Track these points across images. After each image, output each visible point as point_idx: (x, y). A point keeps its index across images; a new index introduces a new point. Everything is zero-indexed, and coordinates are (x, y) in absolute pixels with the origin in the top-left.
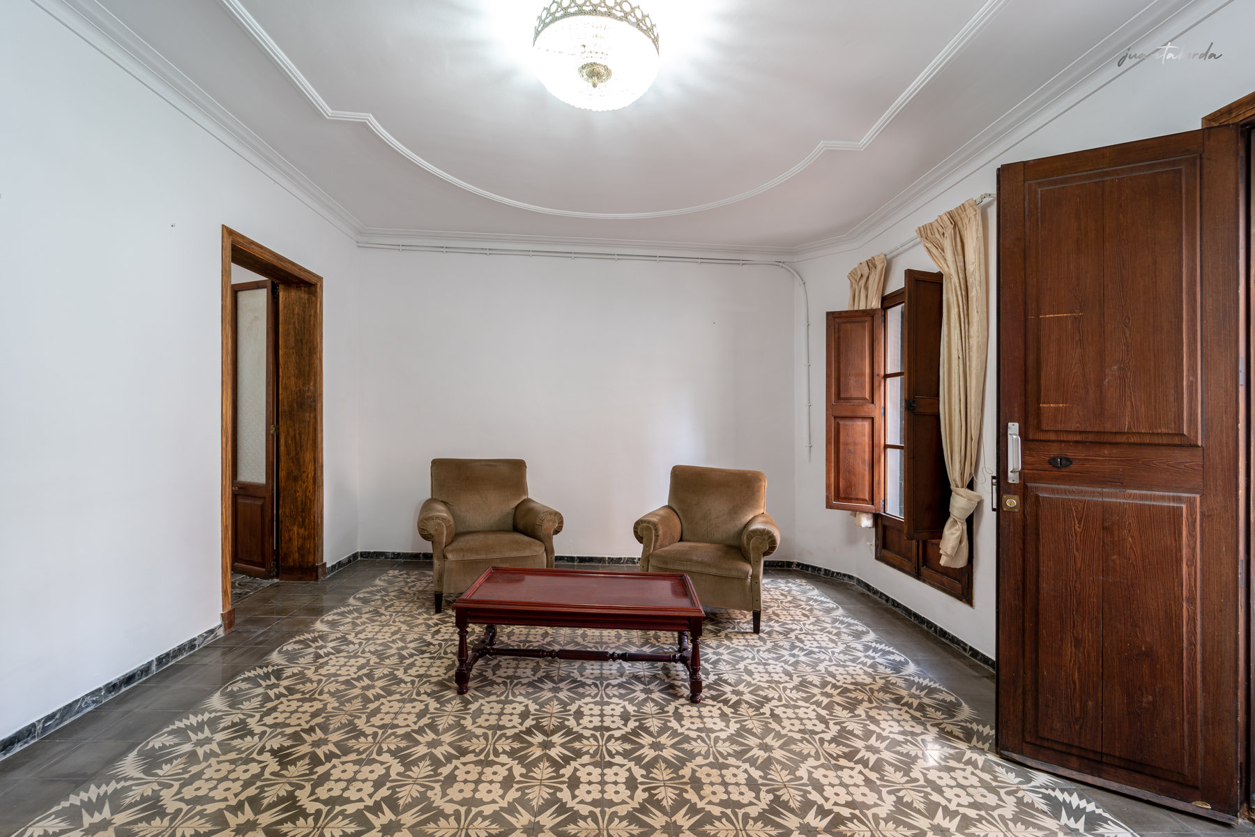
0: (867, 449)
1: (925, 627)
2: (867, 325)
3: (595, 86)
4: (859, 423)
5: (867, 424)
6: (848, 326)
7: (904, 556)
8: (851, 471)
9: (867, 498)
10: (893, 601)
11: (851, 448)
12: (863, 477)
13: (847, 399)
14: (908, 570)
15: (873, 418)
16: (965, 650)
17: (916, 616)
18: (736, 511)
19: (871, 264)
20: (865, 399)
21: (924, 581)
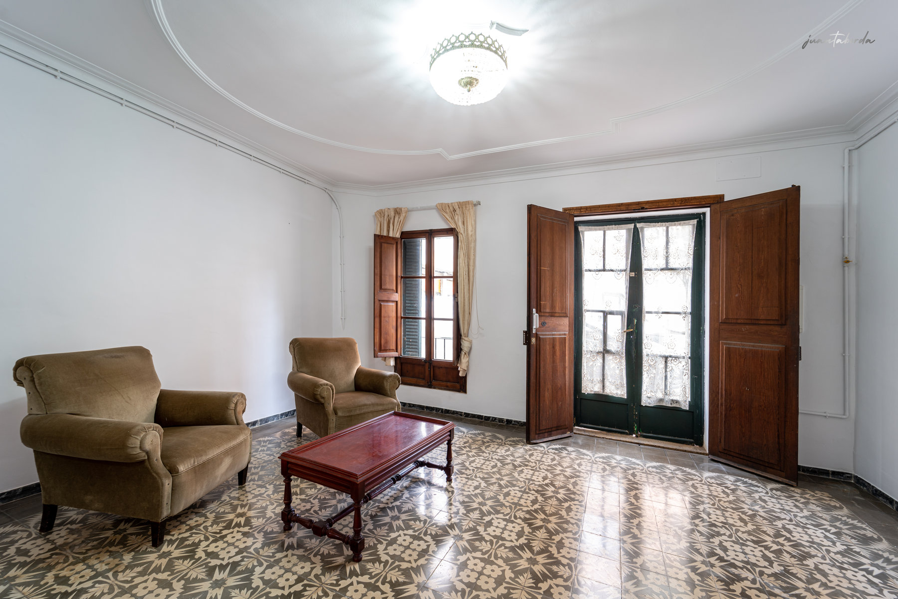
0: (394, 320)
1: (434, 412)
2: (394, 246)
4: (391, 304)
5: (394, 304)
6: (386, 245)
7: (418, 378)
8: (387, 334)
9: (394, 348)
10: (409, 404)
11: (387, 319)
12: (393, 336)
13: (386, 290)
14: (422, 384)
15: (397, 302)
16: (461, 415)
17: (427, 408)
18: (349, 368)
19: (398, 211)
20: (393, 290)
21: (434, 388)
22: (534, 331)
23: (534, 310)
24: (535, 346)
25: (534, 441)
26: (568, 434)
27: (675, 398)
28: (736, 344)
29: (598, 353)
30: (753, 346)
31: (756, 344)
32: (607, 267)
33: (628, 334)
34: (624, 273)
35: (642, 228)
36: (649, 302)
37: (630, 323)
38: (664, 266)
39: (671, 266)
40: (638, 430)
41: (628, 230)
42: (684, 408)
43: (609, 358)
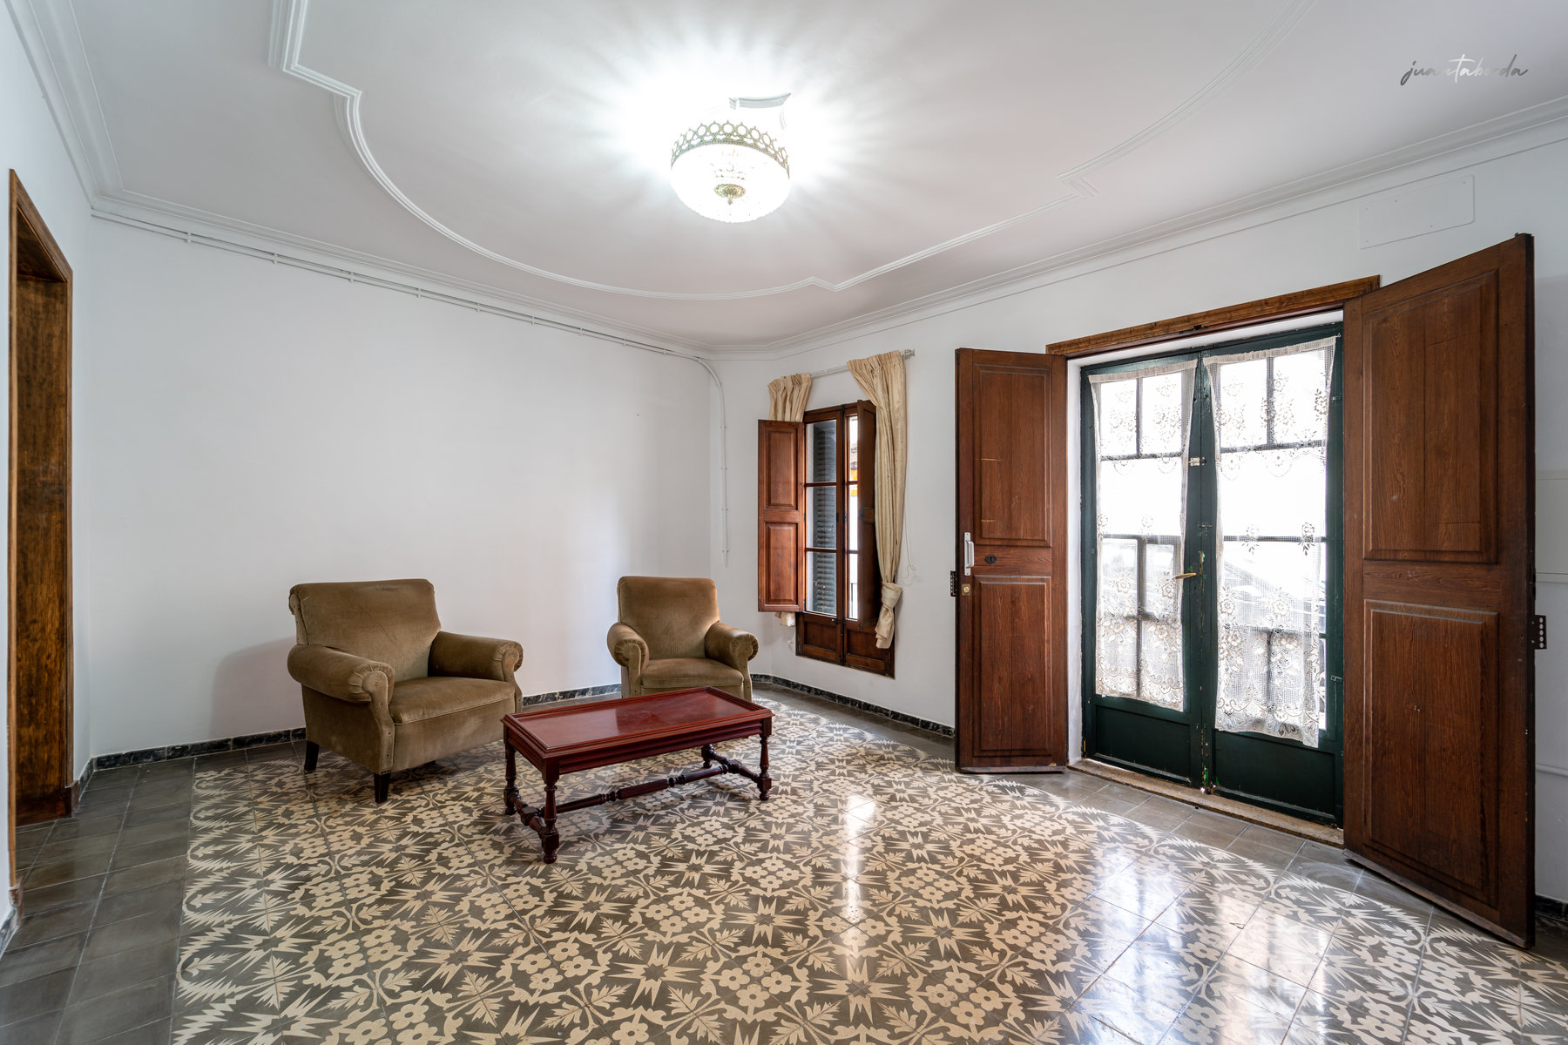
0: (793, 553)
1: (849, 705)
2: (792, 436)
3: (730, 203)
4: (786, 528)
5: (792, 529)
6: (777, 435)
7: (828, 648)
8: (780, 574)
9: (792, 598)
10: (816, 689)
11: (780, 552)
12: (790, 579)
13: (777, 505)
14: (832, 658)
15: (797, 524)
16: (887, 715)
17: (841, 698)
19: (797, 380)
20: (790, 505)
21: (849, 666)
22: (968, 572)
23: (968, 536)
24: (970, 599)
25: (969, 769)
26: (1053, 766)
27: (1290, 721)
28: (1396, 607)
29: (1128, 618)
30: (1429, 612)
31: (1436, 608)
32: (1145, 450)
33: (1187, 582)
34: (1178, 460)
35: (1214, 368)
36: (1228, 519)
37: (1190, 560)
38: (1264, 442)
39: (1278, 439)
40: (1212, 779)
41: (1186, 372)
42: (1306, 743)
43: (1149, 629)
